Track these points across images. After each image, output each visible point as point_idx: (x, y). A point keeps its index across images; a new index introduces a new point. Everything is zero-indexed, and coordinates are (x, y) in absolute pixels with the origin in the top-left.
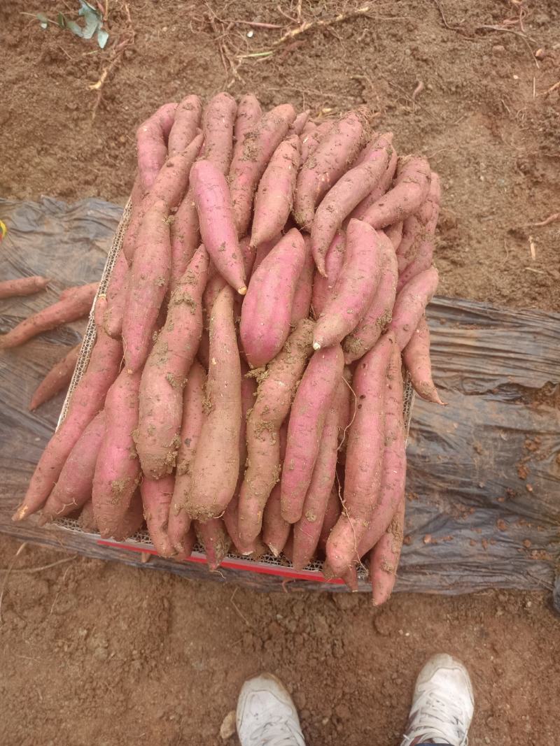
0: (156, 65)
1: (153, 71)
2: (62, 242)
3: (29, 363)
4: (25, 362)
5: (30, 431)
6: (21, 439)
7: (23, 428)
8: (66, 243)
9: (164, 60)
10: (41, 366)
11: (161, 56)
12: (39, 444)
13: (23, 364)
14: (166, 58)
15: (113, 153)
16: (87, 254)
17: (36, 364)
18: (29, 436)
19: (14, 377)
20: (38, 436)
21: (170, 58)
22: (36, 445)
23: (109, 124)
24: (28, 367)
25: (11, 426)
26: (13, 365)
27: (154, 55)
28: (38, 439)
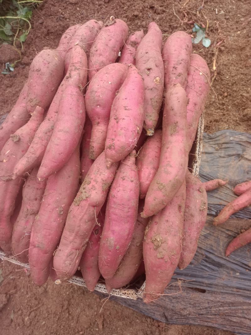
0: (236, 52)
1: (234, 56)
2: (220, 157)
3: (223, 230)
4: (221, 229)
5: (233, 270)
6: (226, 273)
7: (227, 268)
8: (224, 157)
9: (242, 49)
10: (231, 231)
11: (240, 47)
12: (239, 277)
13: (219, 230)
14: (244, 48)
15: (221, 102)
16: (240, 163)
17: (228, 230)
18: (231, 272)
19: (214, 237)
20: (238, 272)
21: (246, 47)
22: (237, 278)
23: (218, 87)
24: (222, 231)
25: (218, 267)
26: (213, 231)
27: (234, 47)
28: (238, 274)
